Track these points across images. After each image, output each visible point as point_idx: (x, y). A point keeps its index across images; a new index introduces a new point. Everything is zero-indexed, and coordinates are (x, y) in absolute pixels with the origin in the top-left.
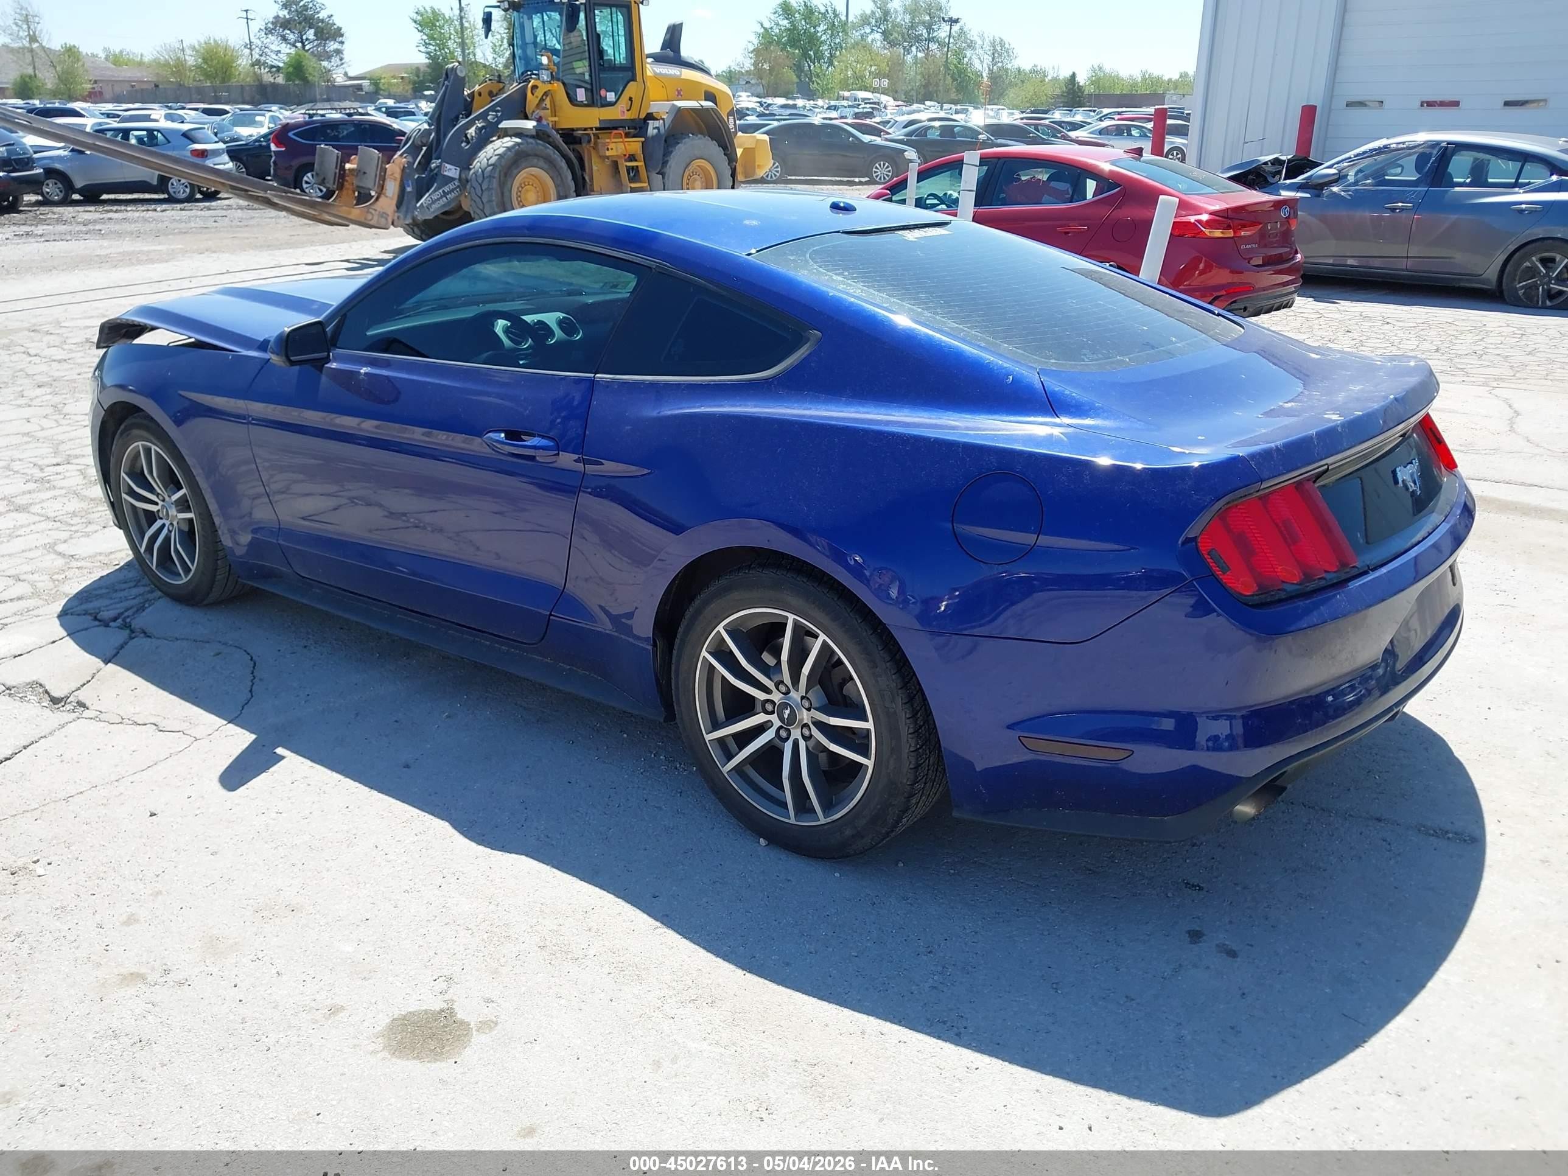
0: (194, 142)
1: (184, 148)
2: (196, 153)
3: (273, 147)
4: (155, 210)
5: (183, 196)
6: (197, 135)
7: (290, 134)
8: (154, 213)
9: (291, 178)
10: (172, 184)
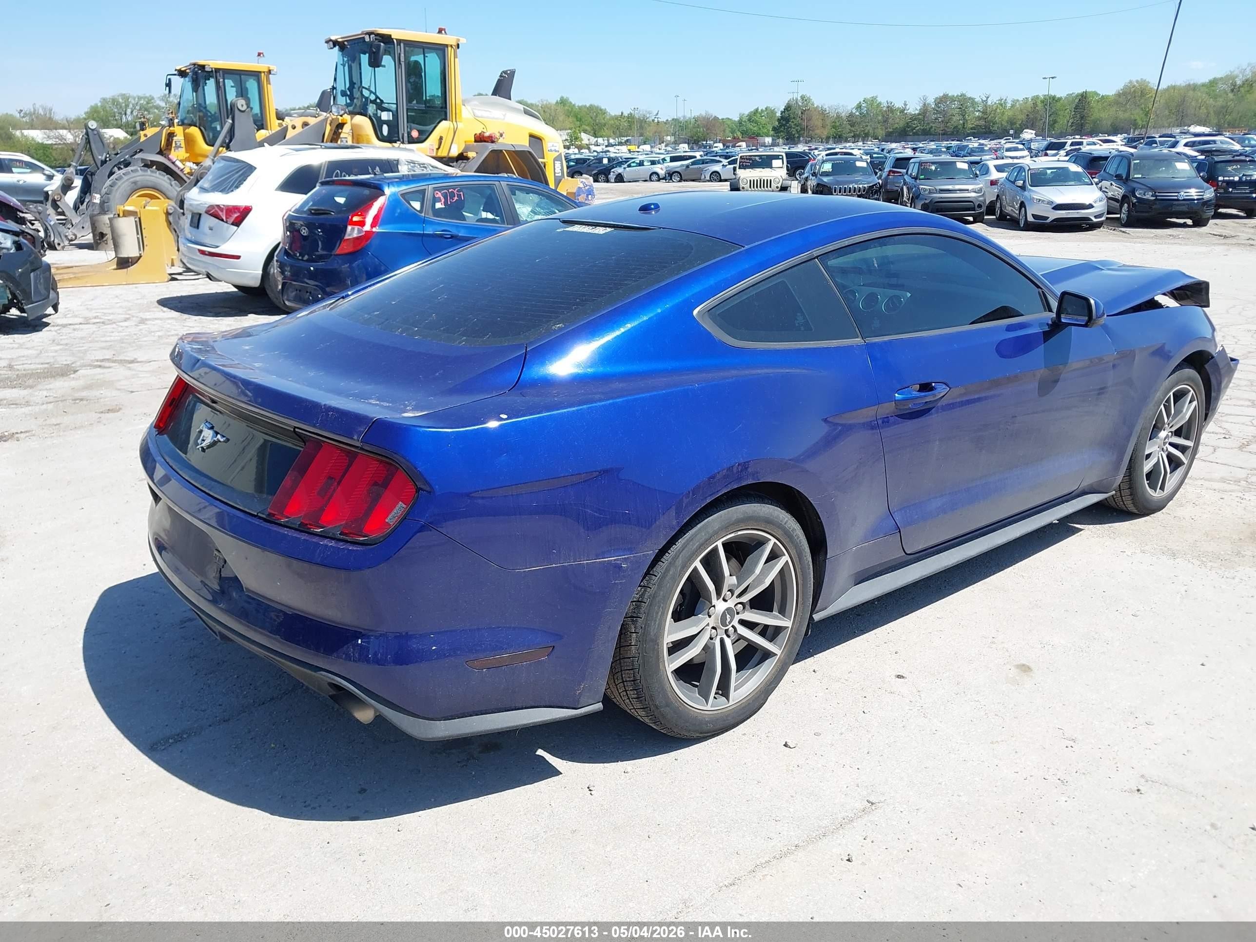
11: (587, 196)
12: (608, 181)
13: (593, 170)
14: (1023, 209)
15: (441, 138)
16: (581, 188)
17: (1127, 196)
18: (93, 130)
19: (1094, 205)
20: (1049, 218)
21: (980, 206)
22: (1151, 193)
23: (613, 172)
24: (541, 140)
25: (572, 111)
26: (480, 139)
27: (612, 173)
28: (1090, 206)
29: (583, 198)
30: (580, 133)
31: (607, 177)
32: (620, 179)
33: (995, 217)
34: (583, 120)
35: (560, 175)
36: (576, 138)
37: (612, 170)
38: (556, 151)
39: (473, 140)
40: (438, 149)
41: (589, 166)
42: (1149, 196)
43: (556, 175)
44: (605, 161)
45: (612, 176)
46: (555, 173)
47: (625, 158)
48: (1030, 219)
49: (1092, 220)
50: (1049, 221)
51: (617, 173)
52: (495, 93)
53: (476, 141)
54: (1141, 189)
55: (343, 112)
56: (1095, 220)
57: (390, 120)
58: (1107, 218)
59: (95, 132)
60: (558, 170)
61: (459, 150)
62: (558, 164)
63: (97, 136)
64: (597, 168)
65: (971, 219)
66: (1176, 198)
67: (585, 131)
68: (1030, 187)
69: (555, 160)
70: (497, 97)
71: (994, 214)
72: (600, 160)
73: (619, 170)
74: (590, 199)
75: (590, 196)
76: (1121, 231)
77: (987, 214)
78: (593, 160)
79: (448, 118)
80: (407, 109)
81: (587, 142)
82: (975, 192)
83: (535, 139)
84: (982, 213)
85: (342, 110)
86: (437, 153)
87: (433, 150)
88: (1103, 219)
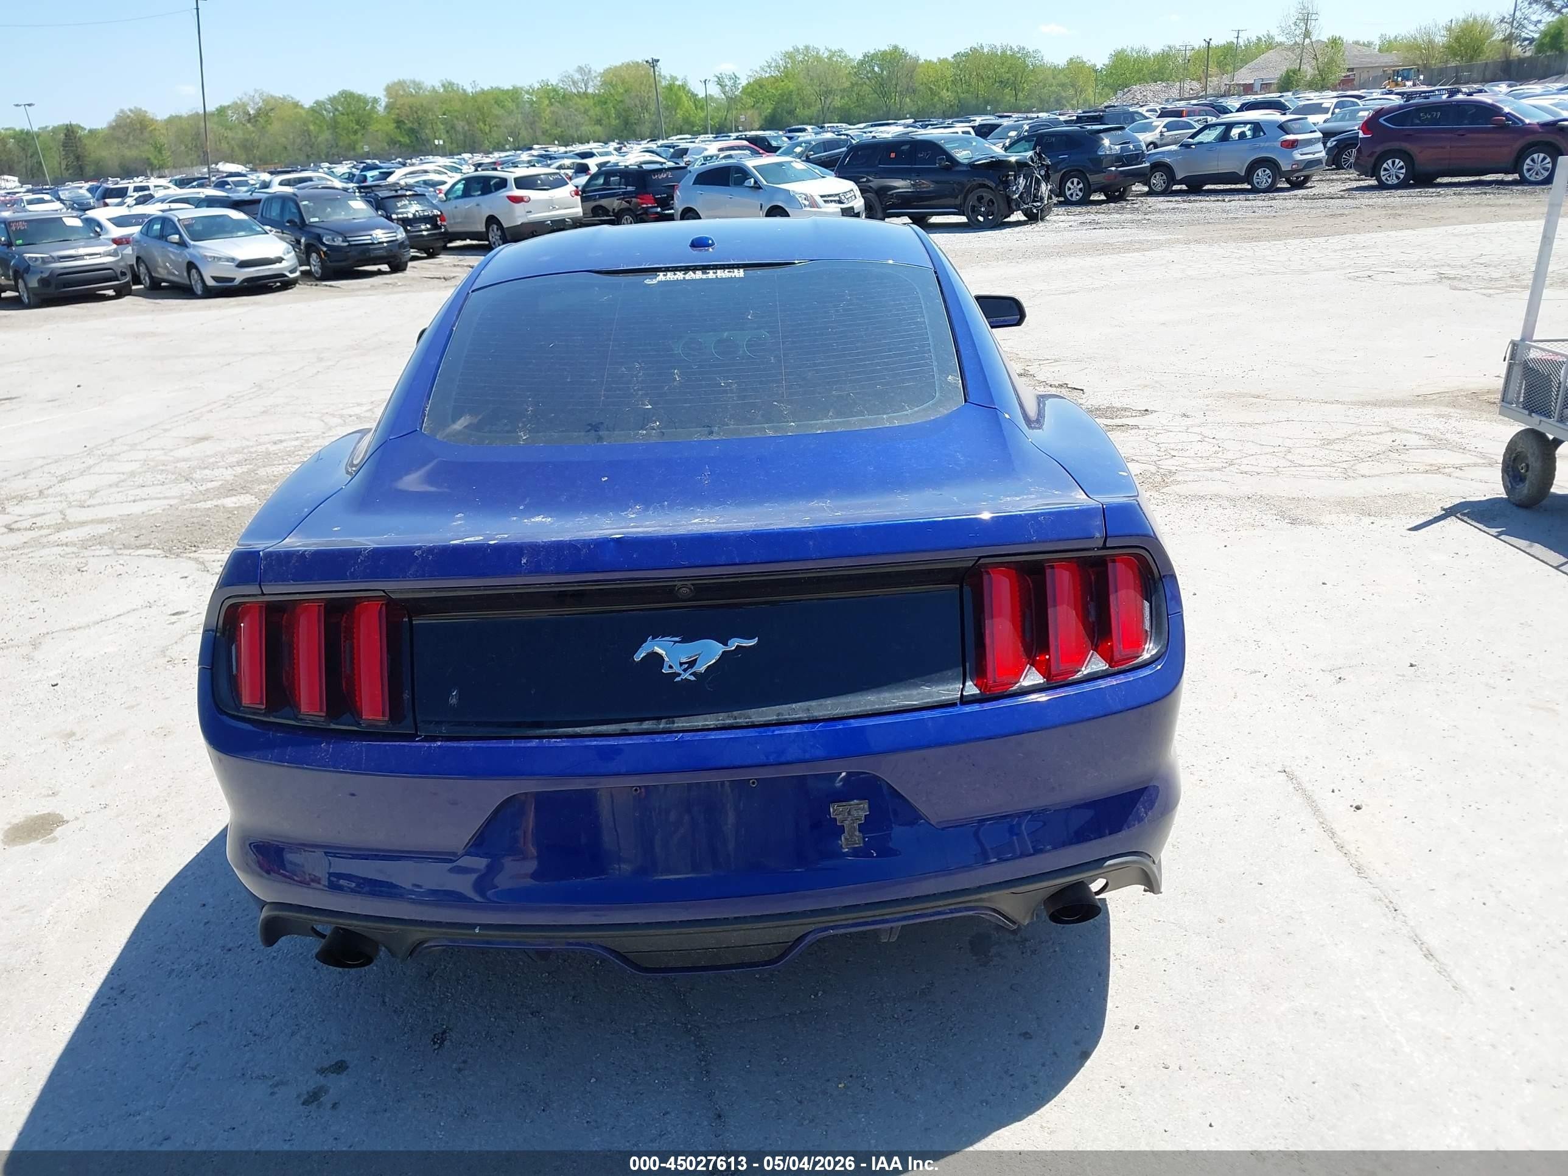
0: (1288, 134)
1: (1276, 139)
2: (1287, 144)
3: (1361, 135)
4: (1224, 200)
5: (1264, 186)
6: (1295, 126)
7: (1381, 120)
8: (1224, 204)
9: (1370, 165)
10: (1258, 175)
14: (194, 271)
17: (313, 245)
19: (285, 257)
20: (235, 279)
21: (123, 274)
22: (340, 239)
28: (280, 260)
33: (142, 286)
42: (339, 242)
48: (210, 283)
49: (286, 276)
50: (236, 282)
54: (329, 234)
56: (291, 276)
58: (302, 272)
65: (111, 292)
66: (370, 241)
68: (192, 243)
71: (140, 283)
76: (326, 286)
77: (134, 284)
82: (110, 255)
84: (128, 282)
88: (298, 274)
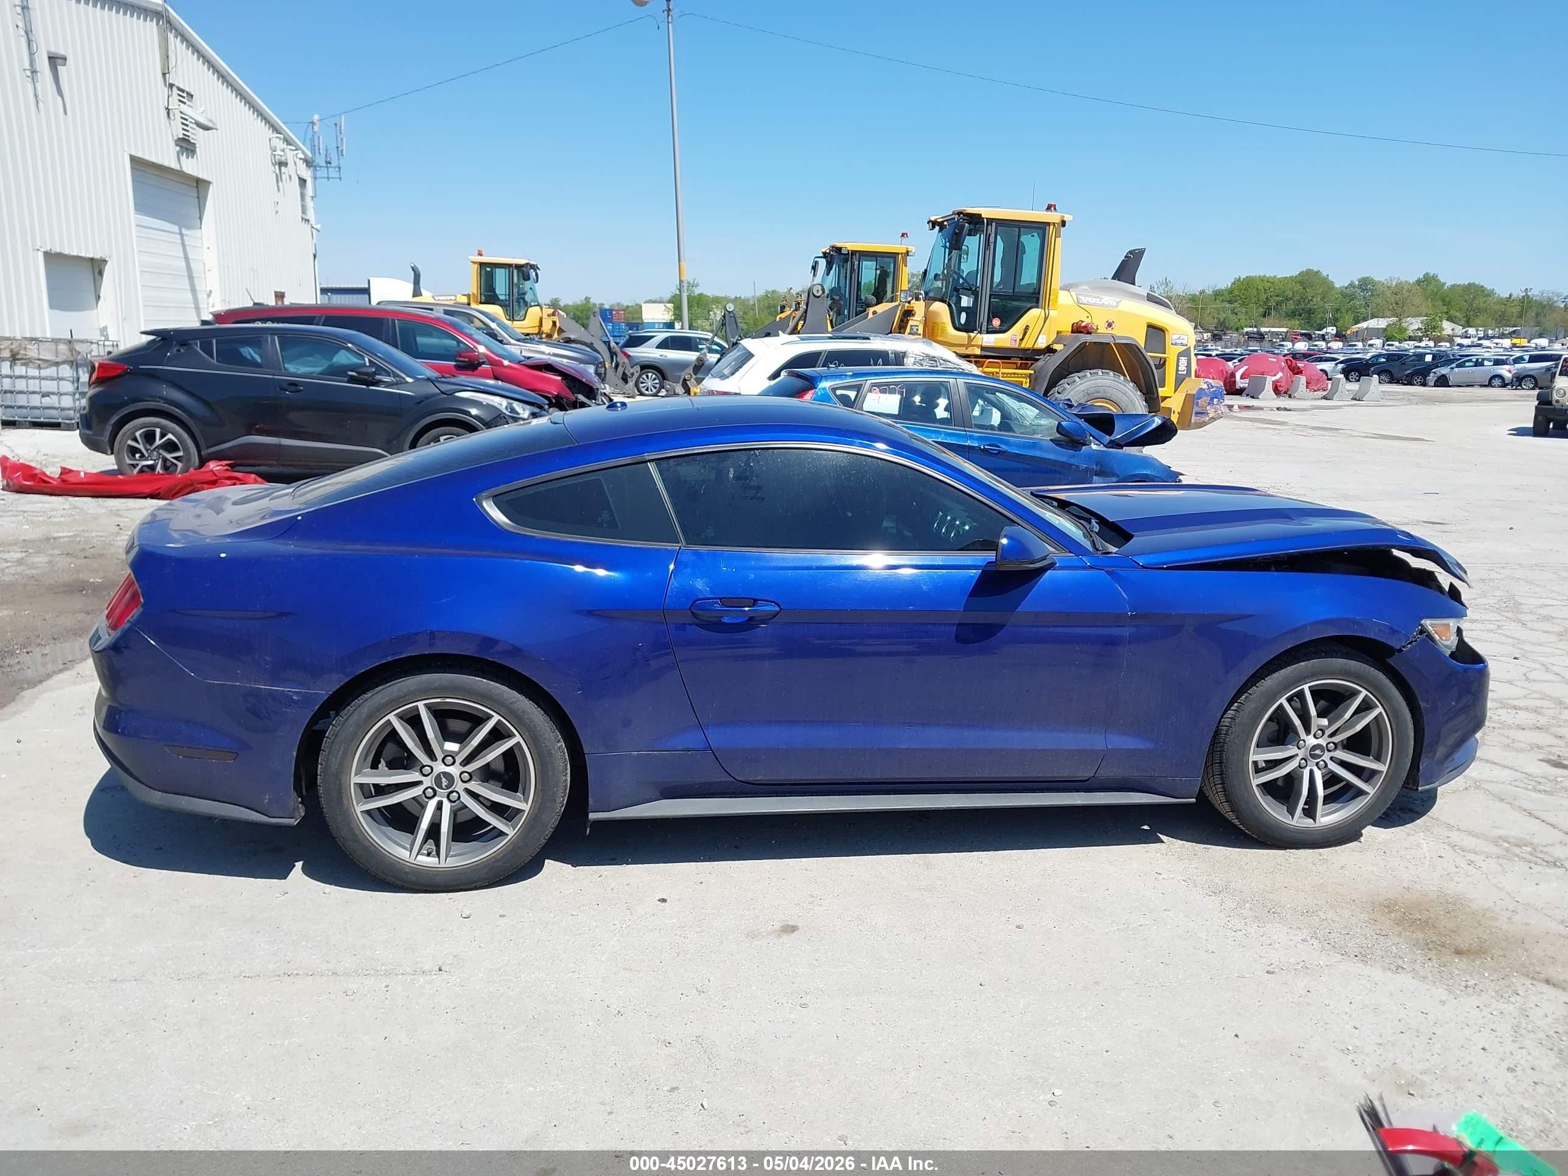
11: (1212, 399)
12: (1424, 384)
13: (1406, 370)
15: (1027, 328)
16: (1204, 390)
18: (729, 312)
23: (1435, 373)
24: (1164, 332)
25: (1438, 291)
26: (1078, 329)
27: (1432, 375)
29: (1205, 402)
30: (1441, 321)
31: (1425, 380)
32: (1442, 382)
34: (1453, 304)
35: (1185, 373)
36: (1434, 328)
37: (1433, 371)
38: (1182, 344)
39: (1070, 330)
40: (1022, 340)
41: (1404, 364)
43: (1180, 373)
44: (1429, 358)
45: (1432, 378)
46: (1177, 370)
47: (1459, 356)
51: (1439, 374)
52: (1117, 276)
53: (1073, 332)
55: (911, 298)
57: (970, 307)
59: (732, 315)
60: (1183, 367)
61: (1047, 340)
62: (1183, 361)
63: (733, 319)
64: (1415, 366)
67: (1450, 319)
69: (1180, 355)
70: (1116, 281)
72: (1422, 356)
73: (1444, 371)
74: (1215, 403)
75: (1215, 400)
78: (1412, 356)
79: (1040, 306)
80: (990, 295)
81: (1450, 333)
83: (1156, 332)
85: (910, 296)
86: (1020, 344)
87: (1016, 341)
